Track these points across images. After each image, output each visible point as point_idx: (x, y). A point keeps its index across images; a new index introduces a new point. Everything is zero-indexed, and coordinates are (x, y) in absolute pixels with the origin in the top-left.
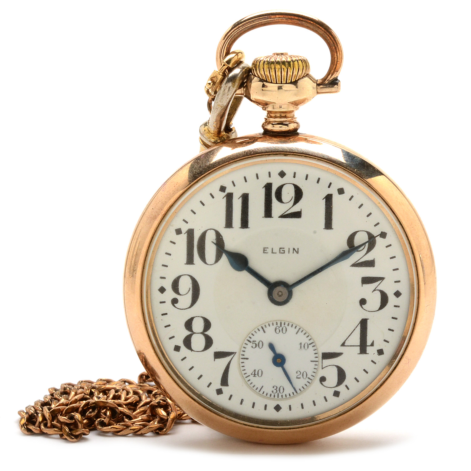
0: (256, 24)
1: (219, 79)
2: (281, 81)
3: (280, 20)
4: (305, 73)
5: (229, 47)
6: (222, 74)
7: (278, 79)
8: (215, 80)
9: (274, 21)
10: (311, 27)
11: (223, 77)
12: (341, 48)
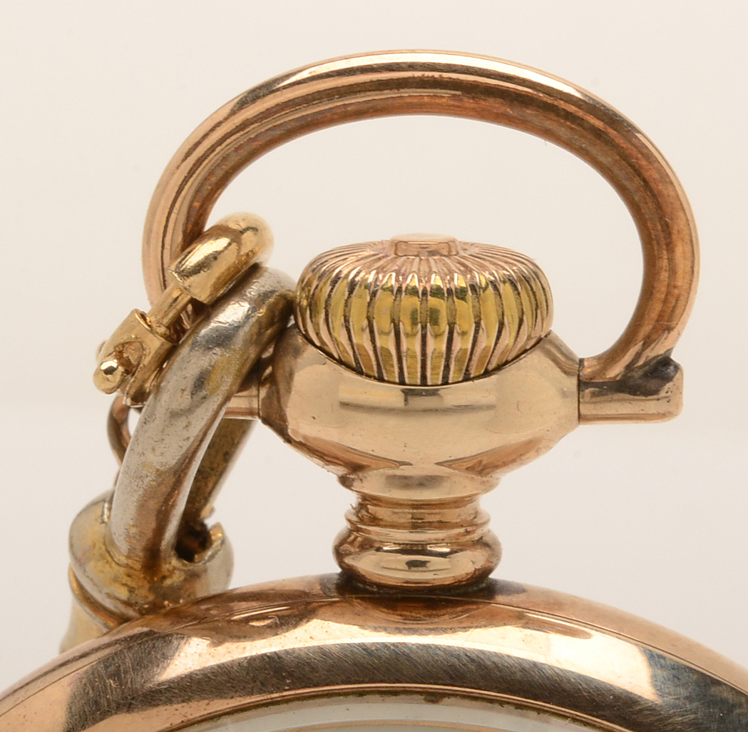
0: (320, 112)
1: (153, 352)
2: (424, 377)
3: (426, 100)
4: (529, 338)
5: (201, 207)
6: (162, 330)
7: (408, 368)
8: (131, 355)
9: (402, 102)
10: (563, 132)
11: (168, 345)
12: (690, 229)
